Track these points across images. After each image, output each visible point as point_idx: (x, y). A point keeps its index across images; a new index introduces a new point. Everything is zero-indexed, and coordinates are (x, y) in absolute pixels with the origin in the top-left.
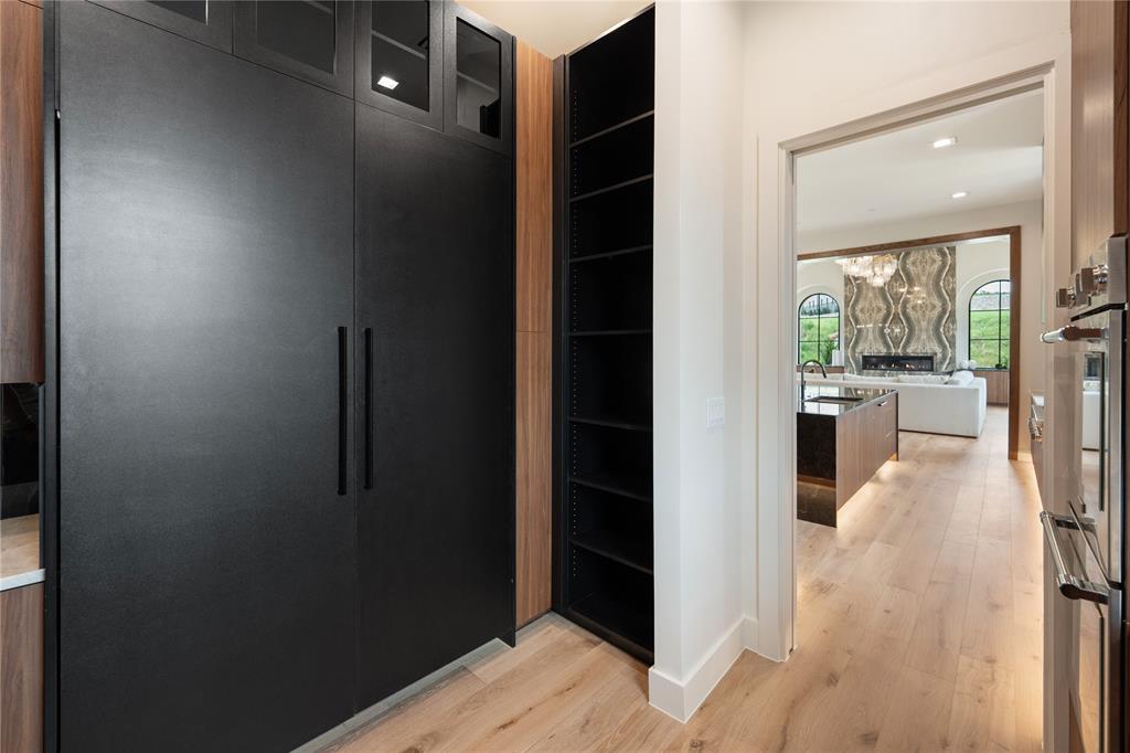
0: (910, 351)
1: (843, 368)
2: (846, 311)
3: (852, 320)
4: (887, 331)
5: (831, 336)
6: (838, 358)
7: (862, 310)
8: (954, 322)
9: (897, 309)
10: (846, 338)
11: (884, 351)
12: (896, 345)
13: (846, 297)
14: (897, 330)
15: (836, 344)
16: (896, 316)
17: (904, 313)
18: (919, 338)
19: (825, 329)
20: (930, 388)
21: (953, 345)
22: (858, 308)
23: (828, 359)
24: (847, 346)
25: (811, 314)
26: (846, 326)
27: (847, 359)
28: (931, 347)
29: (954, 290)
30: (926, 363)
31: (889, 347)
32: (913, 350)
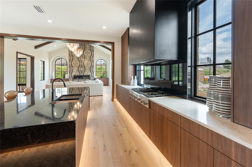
0: (85, 74)
1: (68, 79)
2: (69, 63)
3: (71, 66)
4: (80, 69)
5: (65, 71)
6: (67, 76)
7: (73, 64)
8: (93, 68)
9: (82, 64)
10: (69, 71)
11: (79, 74)
12: (82, 73)
13: (69, 60)
14: (82, 69)
15: (66, 72)
16: (82, 65)
17: (84, 65)
18: (87, 71)
19: (63, 69)
20: (93, 84)
21: (93, 73)
22: (72, 63)
23: (64, 77)
24: (69, 73)
25: (59, 65)
26: (69, 67)
27: (69, 76)
28: (89, 73)
29: (93, 60)
30: (88, 77)
31: (80, 73)
32: (86, 74)
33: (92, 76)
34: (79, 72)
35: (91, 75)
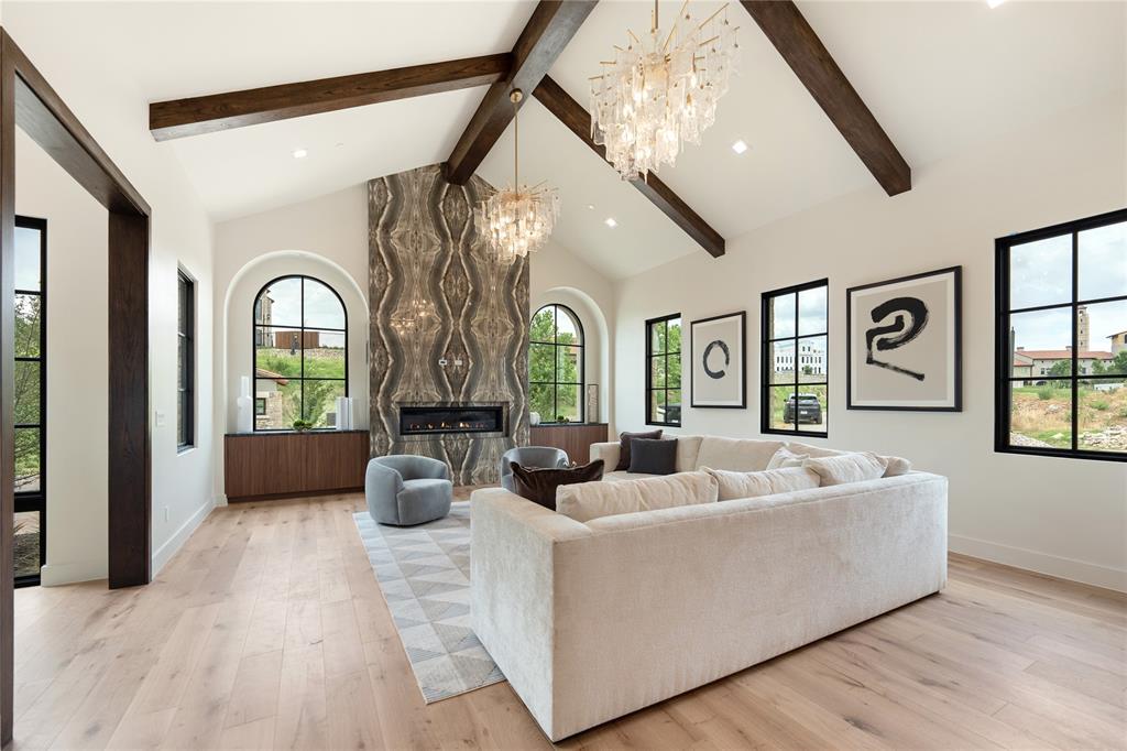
0: (475, 398)
1: (364, 434)
4: (443, 362)
9: (456, 324)
10: (372, 372)
11: (436, 399)
12: (456, 388)
13: (372, 289)
14: (458, 362)
16: (456, 335)
17: (468, 334)
18: (487, 376)
21: (526, 389)
22: (394, 315)
26: (372, 347)
28: (502, 393)
29: (526, 306)
31: (445, 392)
32: (480, 396)
33: (518, 411)
34: (440, 384)
35: (512, 405)
